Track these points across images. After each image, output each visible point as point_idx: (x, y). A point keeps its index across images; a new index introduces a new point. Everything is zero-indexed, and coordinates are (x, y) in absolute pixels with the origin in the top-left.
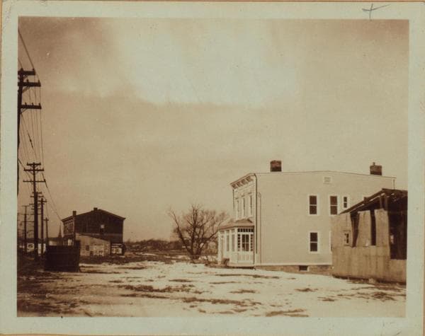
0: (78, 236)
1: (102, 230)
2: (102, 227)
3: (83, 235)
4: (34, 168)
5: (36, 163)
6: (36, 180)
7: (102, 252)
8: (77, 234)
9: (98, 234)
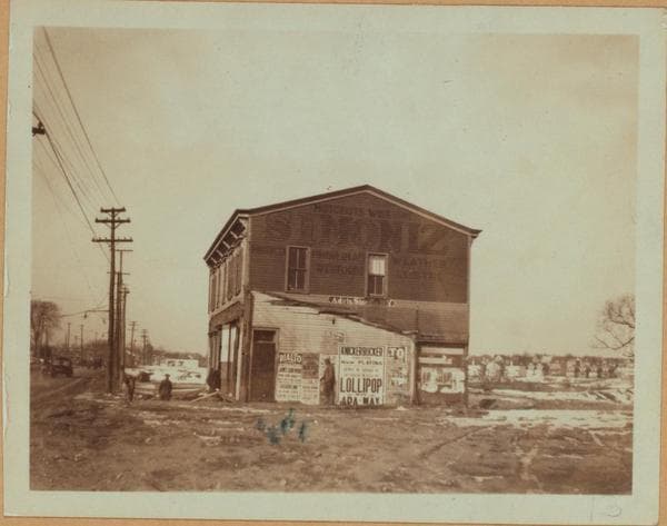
0: (265, 310)
1: (375, 281)
2: (378, 267)
3: (287, 302)
4: (113, 216)
5: (117, 207)
6: (116, 238)
7: (376, 384)
8: (261, 299)
9: (358, 302)
